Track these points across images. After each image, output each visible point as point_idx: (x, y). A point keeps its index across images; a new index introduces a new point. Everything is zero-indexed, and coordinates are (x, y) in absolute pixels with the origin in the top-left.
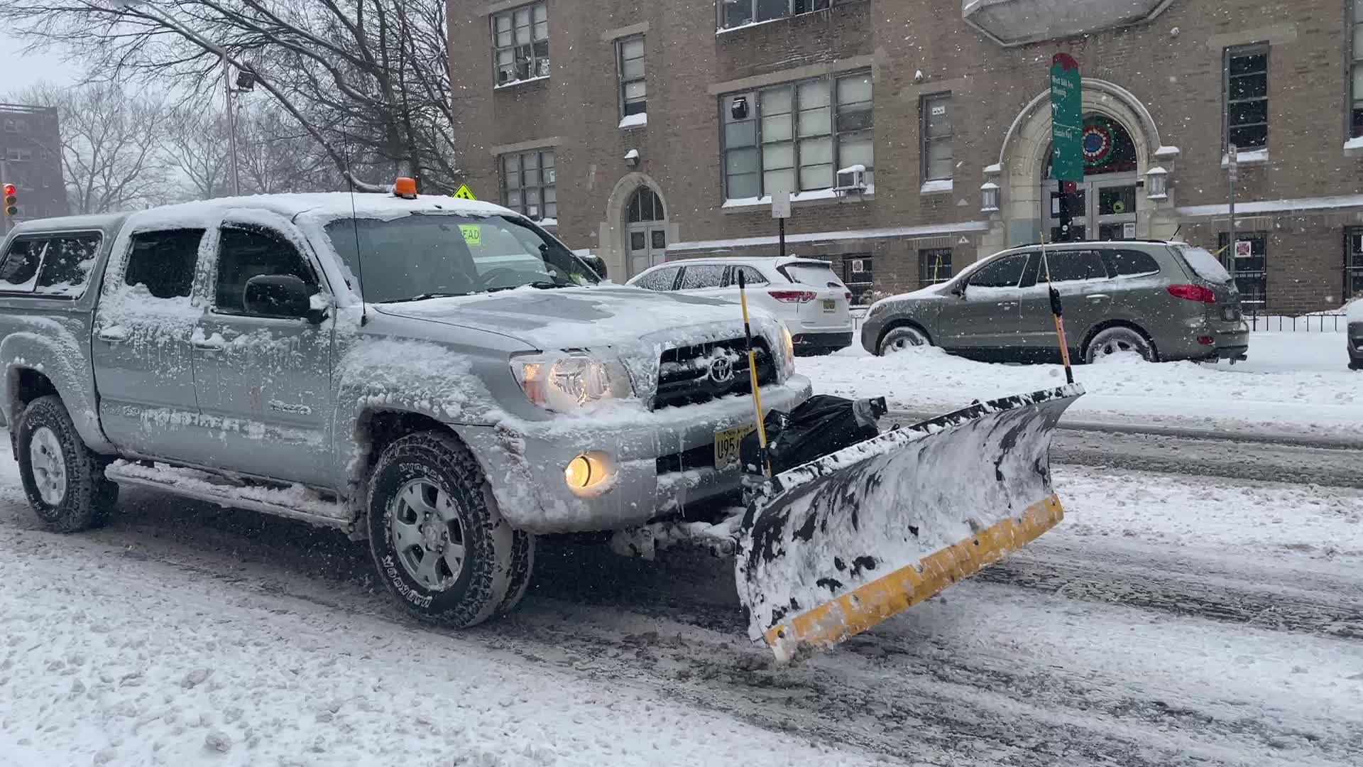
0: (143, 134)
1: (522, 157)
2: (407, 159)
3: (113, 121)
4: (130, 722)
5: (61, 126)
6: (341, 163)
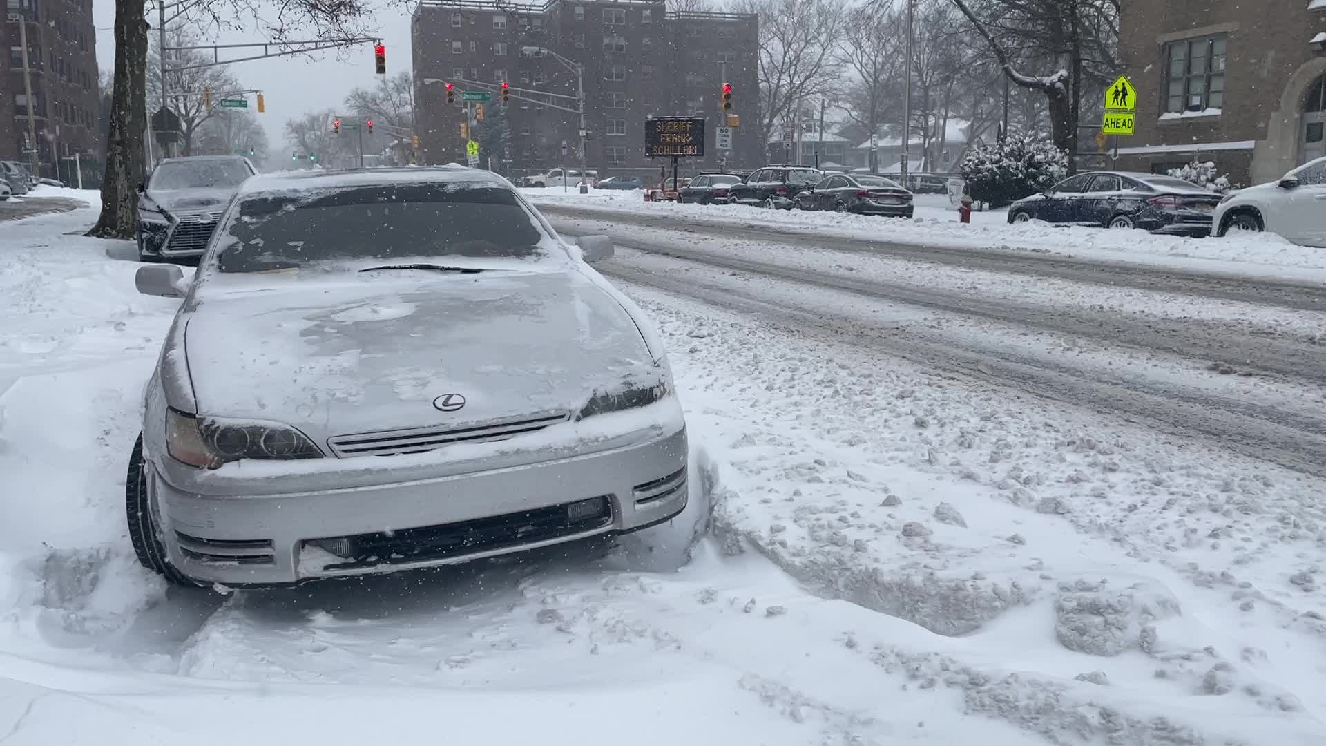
0: (824, 35)
1: (1190, 44)
2: (1066, 51)
3: (802, 24)
4: (868, 410)
5: (760, 30)
6: (1002, 57)
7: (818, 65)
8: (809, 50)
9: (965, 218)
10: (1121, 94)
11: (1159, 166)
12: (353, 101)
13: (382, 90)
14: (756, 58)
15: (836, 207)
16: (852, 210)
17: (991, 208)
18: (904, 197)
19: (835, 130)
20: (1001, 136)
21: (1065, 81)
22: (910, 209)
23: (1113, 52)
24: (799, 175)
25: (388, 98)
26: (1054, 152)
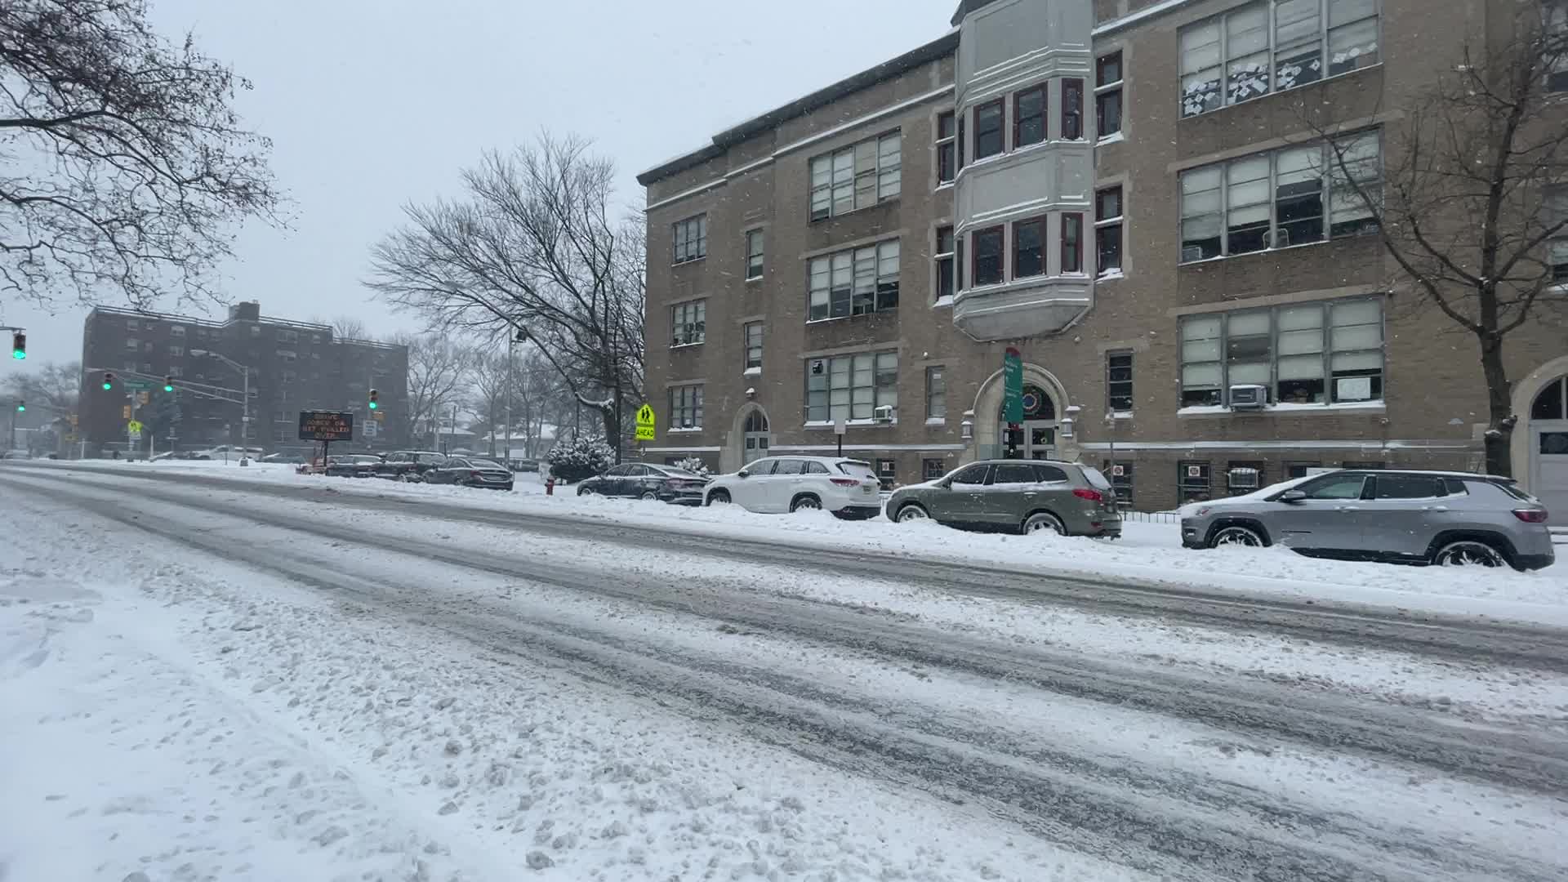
0: (457, 364)
1: (683, 389)
2: (613, 387)
3: (441, 356)
5: (409, 357)
6: (574, 387)
7: (452, 384)
8: (445, 373)
9: (550, 492)
10: (646, 415)
11: (669, 460)
12: (10, 382)
13: (48, 375)
14: (406, 375)
15: (455, 482)
16: (465, 484)
17: (568, 483)
18: (506, 476)
19: (466, 427)
20: (575, 436)
21: (613, 405)
22: (511, 484)
23: (640, 390)
24: (426, 457)
25: (54, 382)
26: (608, 449)
